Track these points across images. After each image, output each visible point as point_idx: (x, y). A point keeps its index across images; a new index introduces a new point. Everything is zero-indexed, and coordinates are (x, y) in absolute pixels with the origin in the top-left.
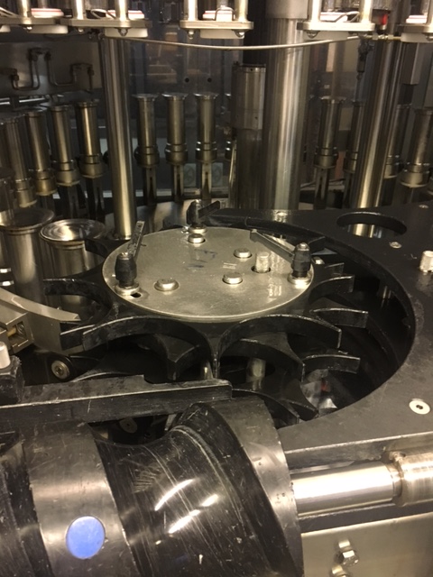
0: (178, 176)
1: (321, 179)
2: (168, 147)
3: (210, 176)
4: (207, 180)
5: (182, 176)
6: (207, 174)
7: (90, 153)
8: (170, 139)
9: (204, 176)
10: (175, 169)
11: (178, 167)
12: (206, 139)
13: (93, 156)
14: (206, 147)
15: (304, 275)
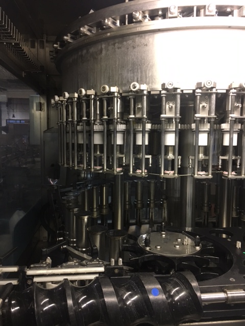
0: (140, 214)
1: (205, 216)
2: (135, 201)
3: (153, 214)
4: (152, 216)
5: (141, 214)
6: (152, 213)
7: (104, 204)
8: (137, 198)
9: (151, 214)
10: (138, 211)
11: (140, 210)
12: (152, 198)
13: (105, 205)
14: (152, 202)
15: (199, 246)
